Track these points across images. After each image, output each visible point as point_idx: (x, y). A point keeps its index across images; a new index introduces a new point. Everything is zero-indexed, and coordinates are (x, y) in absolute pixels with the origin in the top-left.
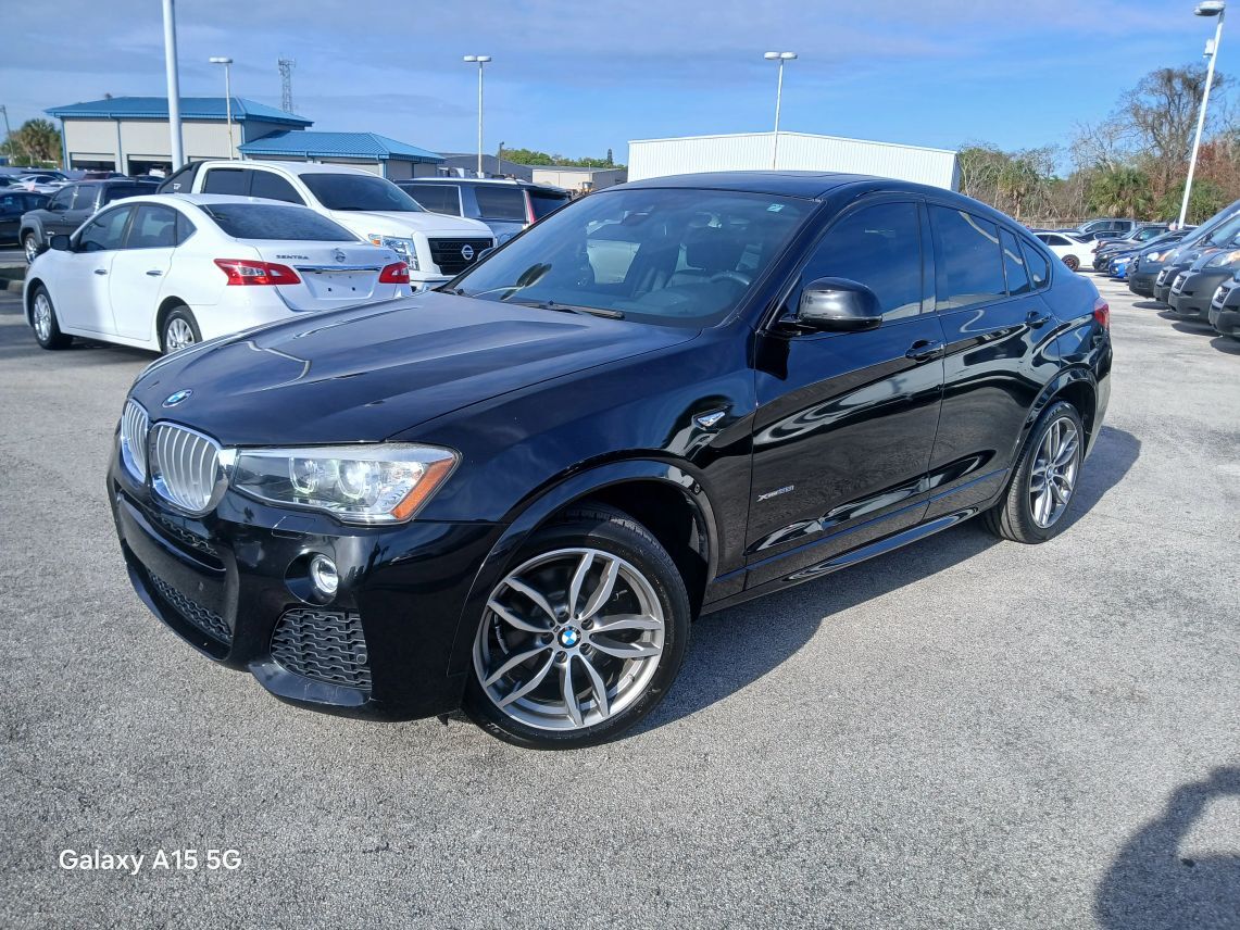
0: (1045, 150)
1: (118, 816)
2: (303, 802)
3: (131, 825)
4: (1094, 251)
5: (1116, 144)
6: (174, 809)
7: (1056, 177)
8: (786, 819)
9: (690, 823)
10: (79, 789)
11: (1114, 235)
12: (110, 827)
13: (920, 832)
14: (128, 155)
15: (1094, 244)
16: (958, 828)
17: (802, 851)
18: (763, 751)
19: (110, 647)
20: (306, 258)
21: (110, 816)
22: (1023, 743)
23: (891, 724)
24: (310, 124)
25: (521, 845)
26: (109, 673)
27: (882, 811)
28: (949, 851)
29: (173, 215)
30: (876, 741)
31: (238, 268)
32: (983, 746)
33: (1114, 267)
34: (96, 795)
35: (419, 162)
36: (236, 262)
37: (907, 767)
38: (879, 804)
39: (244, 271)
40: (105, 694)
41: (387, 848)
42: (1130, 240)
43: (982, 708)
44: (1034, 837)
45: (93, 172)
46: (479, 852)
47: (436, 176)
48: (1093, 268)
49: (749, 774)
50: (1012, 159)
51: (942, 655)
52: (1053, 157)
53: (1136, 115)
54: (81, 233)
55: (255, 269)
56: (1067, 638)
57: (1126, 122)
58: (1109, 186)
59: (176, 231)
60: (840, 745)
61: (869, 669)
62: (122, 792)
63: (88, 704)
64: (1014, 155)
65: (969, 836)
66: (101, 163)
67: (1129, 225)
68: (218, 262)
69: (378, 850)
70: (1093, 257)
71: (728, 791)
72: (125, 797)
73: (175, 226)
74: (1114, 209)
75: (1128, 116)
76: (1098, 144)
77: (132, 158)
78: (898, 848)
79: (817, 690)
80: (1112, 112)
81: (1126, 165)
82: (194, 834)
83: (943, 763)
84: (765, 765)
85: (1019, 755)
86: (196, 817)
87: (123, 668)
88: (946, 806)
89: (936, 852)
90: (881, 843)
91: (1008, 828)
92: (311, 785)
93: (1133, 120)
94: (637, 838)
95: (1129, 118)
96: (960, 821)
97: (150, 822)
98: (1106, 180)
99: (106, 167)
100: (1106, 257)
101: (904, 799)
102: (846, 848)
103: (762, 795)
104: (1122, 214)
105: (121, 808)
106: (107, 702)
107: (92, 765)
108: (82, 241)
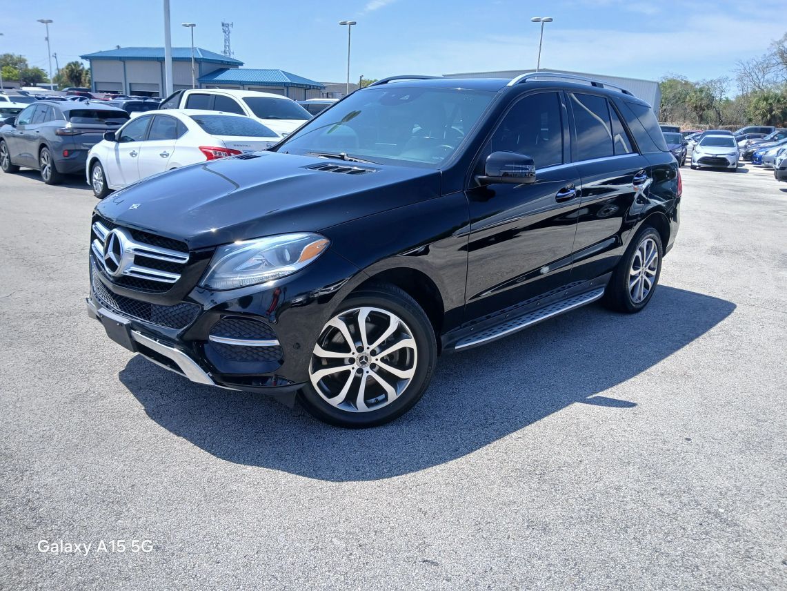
0: (719, 81)
5: (767, 76)
7: (727, 98)
20: (249, 146)
24: (241, 64)
29: (176, 122)
31: (211, 151)
35: (310, 89)
36: (210, 148)
39: (215, 152)
47: (320, 98)
50: (696, 86)
52: (724, 85)
53: (782, 57)
54: (121, 131)
55: (220, 152)
57: (774, 62)
59: (177, 130)
64: (698, 84)
68: (201, 148)
73: (176, 128)
80: (765, 55)
81: (775, 90)
93: (780, 60)
95: (777, 59)
108: (122, 136)
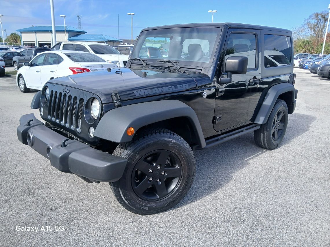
1: (62, 214)
2: (111, 210)
3: (66, 216)
4: (299, 62)
5: (303, 33)
6: (76, 212)
8: (241, 213)
9: (215, 214)
10: (50, 207)
11: (304, 58)
12: (60, 217)
13: (278, 216)
14: (38, 42)
15: (299, 60)
16: (288, 215)
17: (247, 222)
18: (232, 195)
19: (52, 170)
20: (93, 67)
21: (59, 214)
22: (302, 192)
23: (265, 188)
24: (86, 32)
25: (171, 221)
26: (53, 176)
27: (267, 211)
28: (287, 221)
29: (57, 56)
30: (262, 192)
31: (75, 70)
32: (291, 193)
33: (305, 66)
34: (55, 209)
35: (116, 42)
36: (74, 68)
37: (272, 199)
38: (266, 209)
39: (77, 70)
40: (53, 182)
41: (135, 222)
42: (308, 59)
43: (290, 183)
44: (309, 217)
45: (29, 46)
46: (160, 222)
48: (299, 67)
49: (229, 201)
51: (276, 169)
53: (308, 25)
54: (32, 62)
55: (80, 70)
56: (309, 164)
57: (306, 27)
58: (301, 44)
60: (253, 193)
61: (257, 173)
62: (62, 208)
63: (49, 185)
65: (292, 217)
66: (31, 44)
67: (308, 55)
68: (70, 68)
69: (133, 222)
70: (299, 64)
71: (224, 206)
72: (62, 209)
73: (58, 59)
74: (303, 51)
75: (306, 26)
76: (298, 33)
77: (39, 42)
78: (273, 220)
79: (244, 179)
80: (302, 25)
81: (306, 39)
82: (83, 219)
83: (282, 198)
84: (233, 199)
85: (302, 195)
86: (83, 214)
87: (57, 175)
88: (284, 209)
89: (284, 221)
90: (268, 219)
91: (302, 215)
92: (112, 205)
93: (308, 27)
94: (201, 219)
95: (307, 26)
96: (289, 213)
97: (70, 216)
98: (301, 43)
99: (32, 45)
100: (302, 63)
101: (272, 207)
102: (259, 220)
103: (234, 207)
104: (305, 52)
105: (62, 212)
106: (54, 184)
107: (53, 200)
108: (32, 64)
